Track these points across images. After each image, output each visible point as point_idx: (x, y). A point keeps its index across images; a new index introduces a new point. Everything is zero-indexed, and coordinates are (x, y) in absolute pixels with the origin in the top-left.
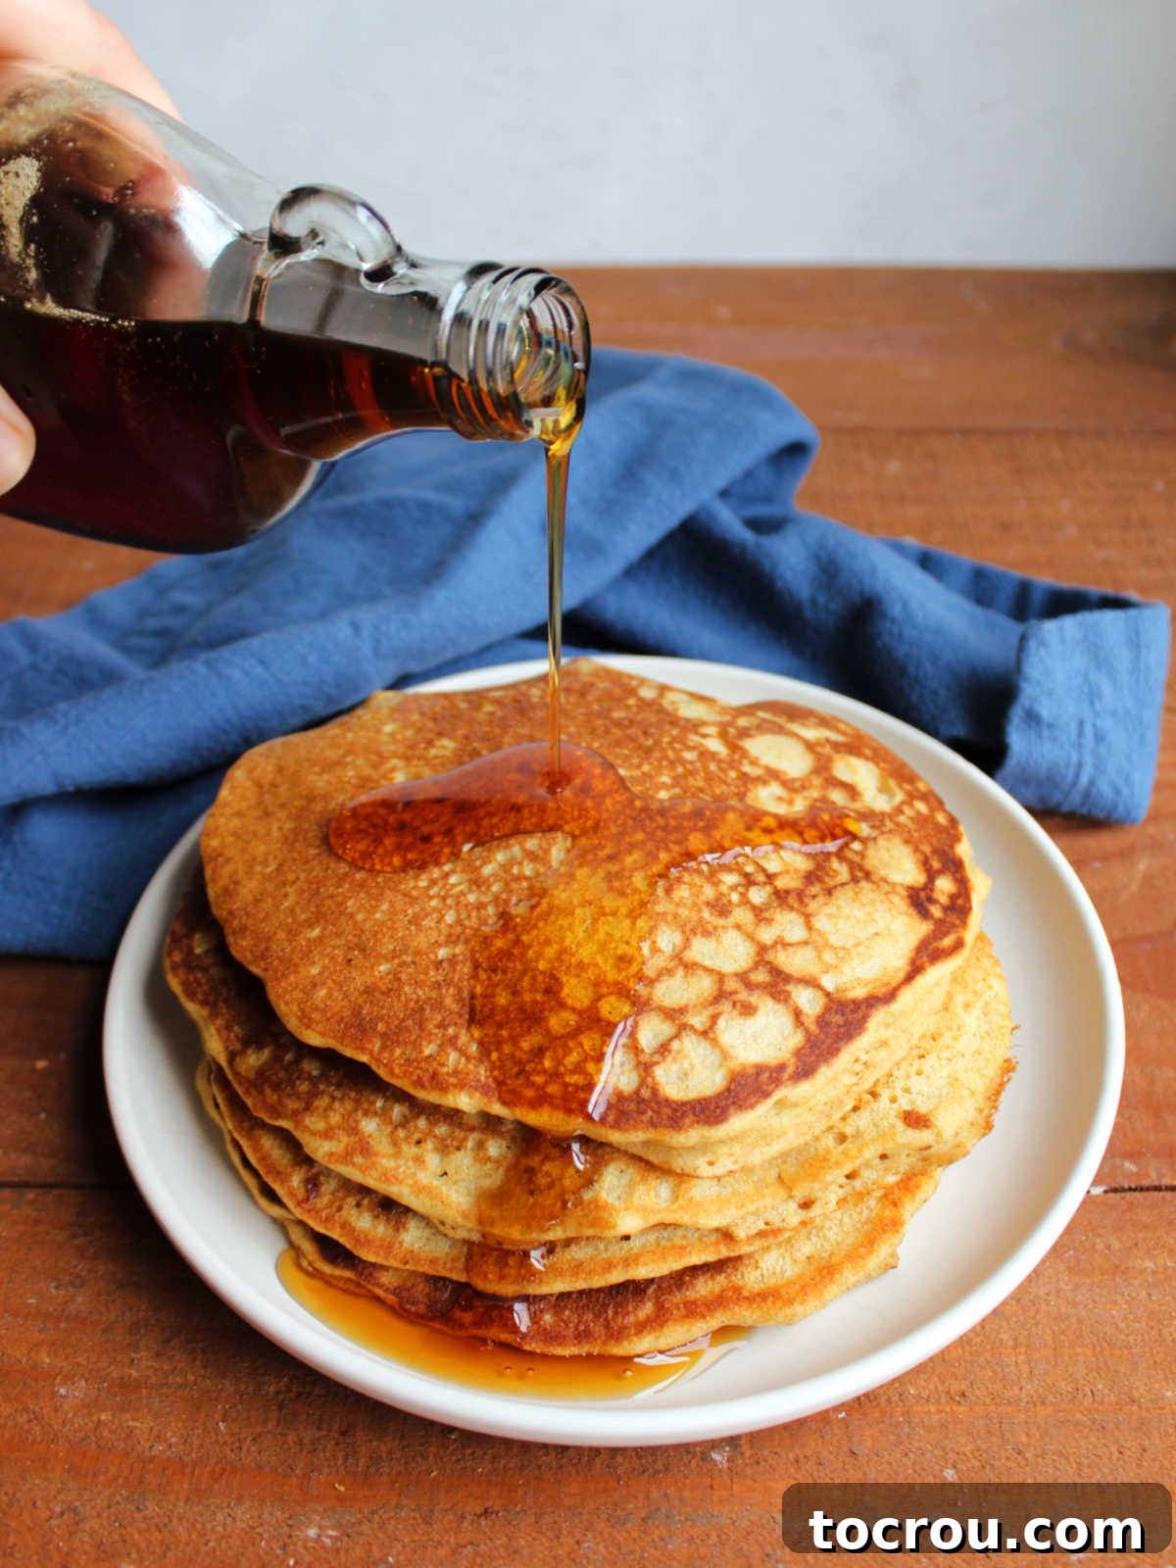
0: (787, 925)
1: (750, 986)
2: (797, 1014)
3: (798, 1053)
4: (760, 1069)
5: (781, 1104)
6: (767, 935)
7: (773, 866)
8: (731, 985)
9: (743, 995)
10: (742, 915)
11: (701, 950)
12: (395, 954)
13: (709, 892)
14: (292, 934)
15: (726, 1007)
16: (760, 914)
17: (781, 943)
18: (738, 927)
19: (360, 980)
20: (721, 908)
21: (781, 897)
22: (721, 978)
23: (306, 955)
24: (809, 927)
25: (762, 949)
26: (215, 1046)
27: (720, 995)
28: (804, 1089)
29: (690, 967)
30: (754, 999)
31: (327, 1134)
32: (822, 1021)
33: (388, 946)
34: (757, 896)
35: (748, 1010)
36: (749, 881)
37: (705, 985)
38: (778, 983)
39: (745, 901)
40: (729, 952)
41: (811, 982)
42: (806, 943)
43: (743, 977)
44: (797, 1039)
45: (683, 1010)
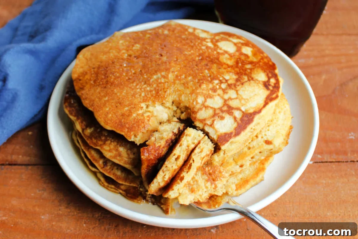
0: (232, 93)
1: (222, 111)
2: (235, 118)
3: (235, 129)
4: (226, 134)
5: (232, 143)
6: (226, 97)
7: (227, 77)
8: (218, 111)
9: (221, 114)
10: (220, 92)
11: (209, 102)
12: (129, 105)
13: (211, 86)
14: (100, 99)
15: (216, 118)
16: (224, 91)
17: (230, 99)
18: (219, 95)
19: (120, 112)
20: (214, 90)
21: (230, 86)
22: (215, 110)
23: (105, 105)
24: (237, 94)
25: (225, 101)
26: (78, 127)
27: (215, 115)
28: (238, 138)
29: (207, 107)
30: (224, 115)
31: (110, 151)
32: (242, 119)
33: (127, 103)
34: (224, 86)
35: (222, 118)
36: (221, 82)
37: (210, 112)
38: (230, 110)
39: (220, 88)
40: (216, 102)
41: (238, 109)
42: (237, 98)
43: (220, 109)
44: (235, 125)
45: (205, 120)
